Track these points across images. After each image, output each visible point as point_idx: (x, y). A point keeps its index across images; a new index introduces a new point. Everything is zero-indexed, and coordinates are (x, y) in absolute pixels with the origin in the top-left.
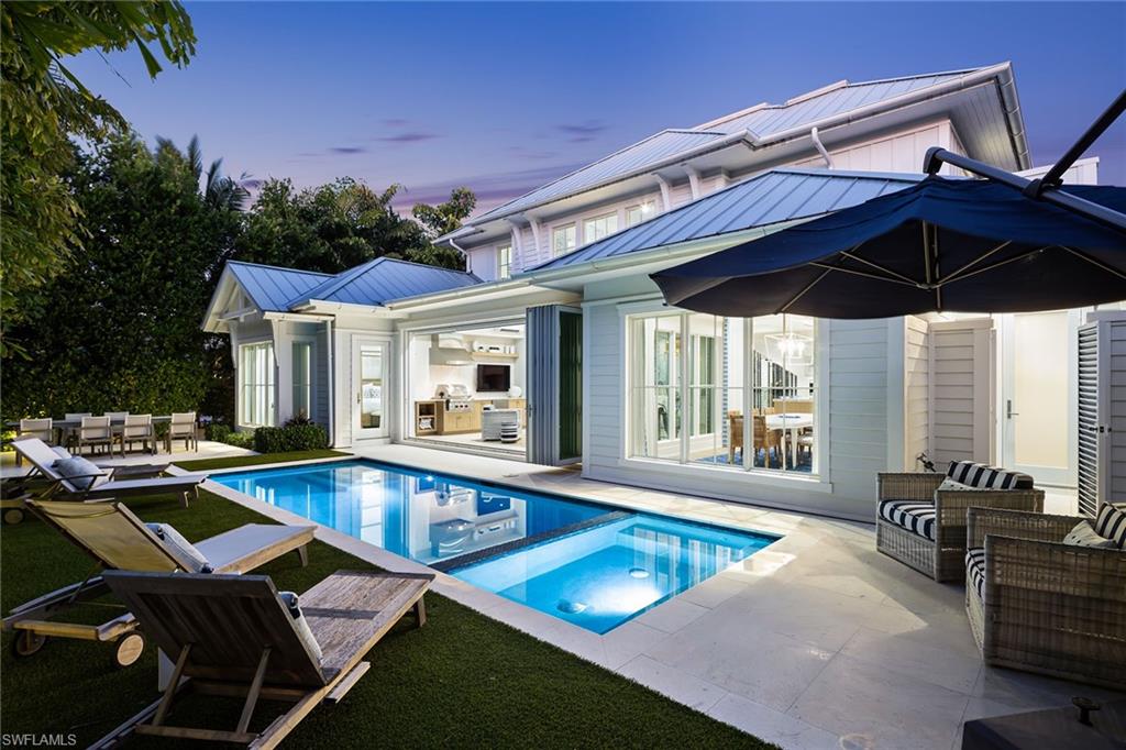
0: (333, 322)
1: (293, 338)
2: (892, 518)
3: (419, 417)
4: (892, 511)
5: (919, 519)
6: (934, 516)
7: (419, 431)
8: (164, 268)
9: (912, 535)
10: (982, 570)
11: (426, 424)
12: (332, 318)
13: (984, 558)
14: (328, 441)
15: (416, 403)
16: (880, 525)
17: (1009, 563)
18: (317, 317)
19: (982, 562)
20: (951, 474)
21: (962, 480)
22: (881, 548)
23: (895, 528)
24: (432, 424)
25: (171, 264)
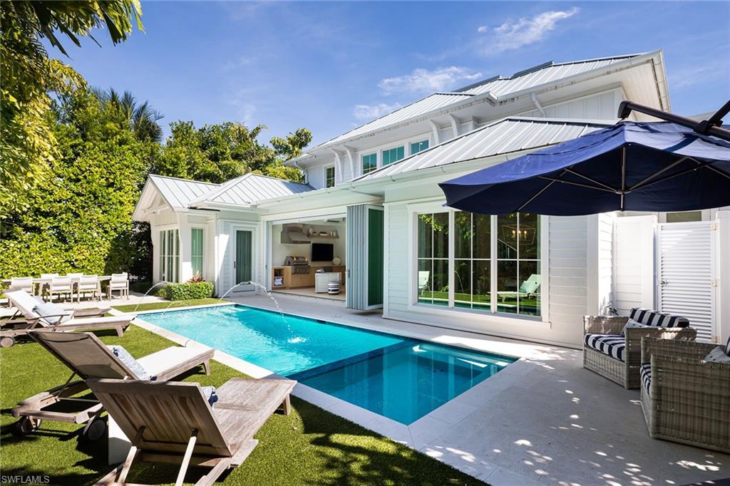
0: (218, 215)
1: (192, 225)
2: (594, 346)
3: (274, 277)
4: (594, 342)
5: (614, 347)
6: (624, 345)
7: (274, 287)
9: (608, 357)
10: (650, 377)
11: (278, 282)
12: (218, 212)
13: (651, 370)
14: (214, 293)
16: (585, 350)
17: (667, 372)
18: (208, 211)
19: (650, 372)
20: (632, 317)
21: (640, 321)
22: (586, 366)
23: (596, 353)
24: (282, 282)
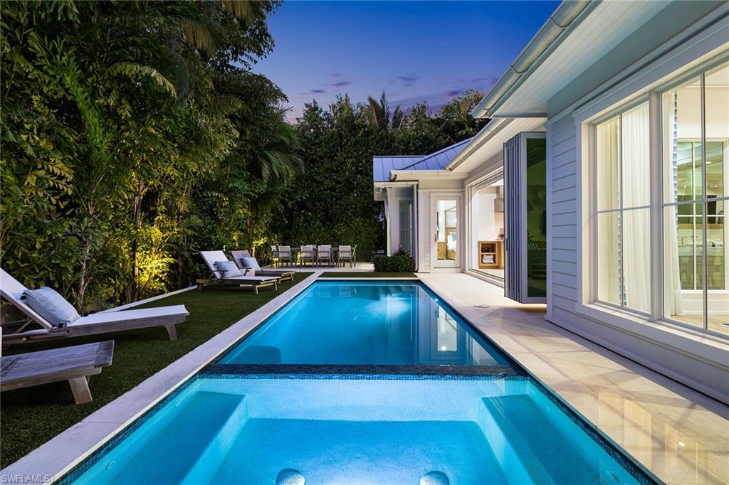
0: (418, 186)
1: (399, 199)
3: (481, 253)
7: (481, 265)
8: (357, 167)
11: (488, 259)
12: (417, 183)
14: (414, 266)
15: (479, 242)
18: (405, 183)
24: (494, 259)
25: (360, 164)
